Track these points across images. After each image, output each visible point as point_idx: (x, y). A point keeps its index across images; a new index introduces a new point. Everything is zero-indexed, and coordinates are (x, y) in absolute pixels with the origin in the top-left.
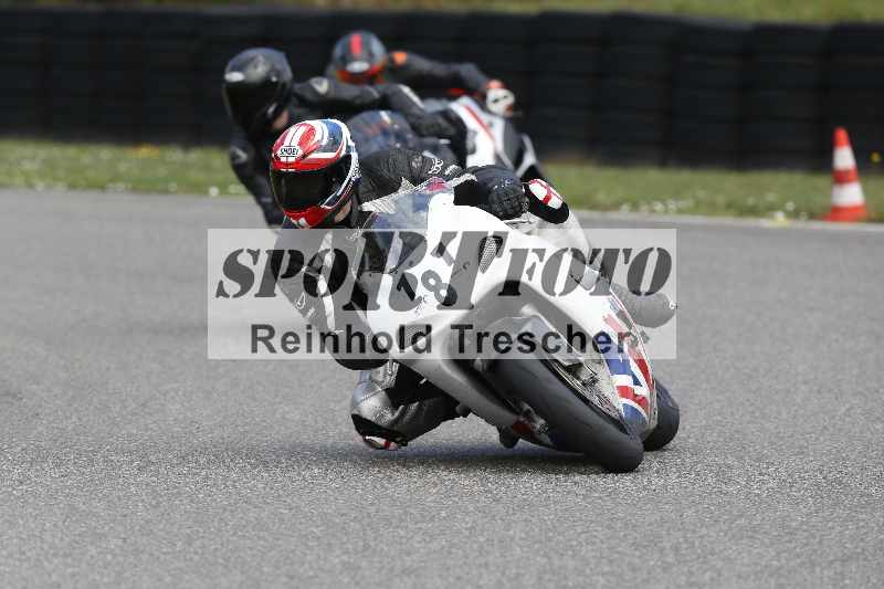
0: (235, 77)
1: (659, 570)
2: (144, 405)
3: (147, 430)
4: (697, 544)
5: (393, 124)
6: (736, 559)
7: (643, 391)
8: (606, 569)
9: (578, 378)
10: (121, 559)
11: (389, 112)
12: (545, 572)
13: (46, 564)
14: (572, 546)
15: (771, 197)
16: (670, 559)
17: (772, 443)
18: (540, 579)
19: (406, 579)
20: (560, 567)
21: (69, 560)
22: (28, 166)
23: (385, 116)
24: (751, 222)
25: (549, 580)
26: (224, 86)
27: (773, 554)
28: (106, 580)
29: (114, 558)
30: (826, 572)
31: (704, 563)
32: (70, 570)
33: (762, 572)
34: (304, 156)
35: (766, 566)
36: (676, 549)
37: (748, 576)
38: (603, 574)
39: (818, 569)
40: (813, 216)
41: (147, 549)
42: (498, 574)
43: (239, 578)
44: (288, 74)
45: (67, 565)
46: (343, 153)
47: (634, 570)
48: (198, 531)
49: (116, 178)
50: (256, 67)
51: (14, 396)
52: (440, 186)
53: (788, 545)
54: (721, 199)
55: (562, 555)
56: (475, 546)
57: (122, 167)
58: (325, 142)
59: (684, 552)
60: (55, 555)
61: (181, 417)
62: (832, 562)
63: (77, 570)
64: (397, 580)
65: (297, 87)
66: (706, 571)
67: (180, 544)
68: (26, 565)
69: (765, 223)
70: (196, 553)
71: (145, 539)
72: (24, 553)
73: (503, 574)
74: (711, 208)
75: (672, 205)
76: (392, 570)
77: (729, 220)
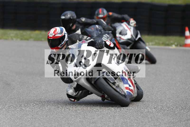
0: (63, 17)
1: (148, 122)
2: (37, 86)
3: (37, 92)
4: (156, 117)
5: (99, 28)
6: (164, 120)
7: (132, 88)
8: (136, 122)
9: (115, 85)
10: (32, 120)
11: (98, 25)
12: (123, 123)
13: (16, 121)
14: (129, 117)
15: (172, 42)
16: (150, 120)
17: (172, 95)
18: (122, 124)
19: (93, 124)
20: (126, 122)
21: (21, 120)
22: (12, 35)
23: (97, 26)
24: (167, 47)
25: (124, 125)
26: (61, 19)
27: (172, 119)
28: (29, 124)
29: (30, 119)
30: (184, 123)
31: (157, 121)
32: (21, 122)
33: (170, 123)
34: (54, 35)
35: (171, 121)
36: (151, 118)
37: (167, 124)
38: (135, 123)
39: (182, 122)
40: (181, 46)
41: (37, 118)
42: (113, 123)
43: (57, 124)
44: (75, 17)
45: (20, 121)
46: (63, 34)
47: (142, 122)
48: (48, 114)
49: (31, 37)
50: (67, 15)
51: (9, 85)
52: (85, 42)
53: (175, 117)
54: (161, 42)
55: (127, 119)
56: (108, 117)
57: (32, 35)
58: (59, 32)
59: (153, 118)
60: (18, 119)
61: (45, 89)
62: (185, 121)
63: (22, 122)
64: (91, 124)
65: (78, 20)
66: (158, 122)
67: (44, 116)
68: (11, 121)
69: (170, 47)
70: (48, 118)
71: (37, 116)
72: (11, 118)
73: (114, 123)
74: (159, 44)
75: (150, 44)
76: (90, 122)
77: (163, 47)
